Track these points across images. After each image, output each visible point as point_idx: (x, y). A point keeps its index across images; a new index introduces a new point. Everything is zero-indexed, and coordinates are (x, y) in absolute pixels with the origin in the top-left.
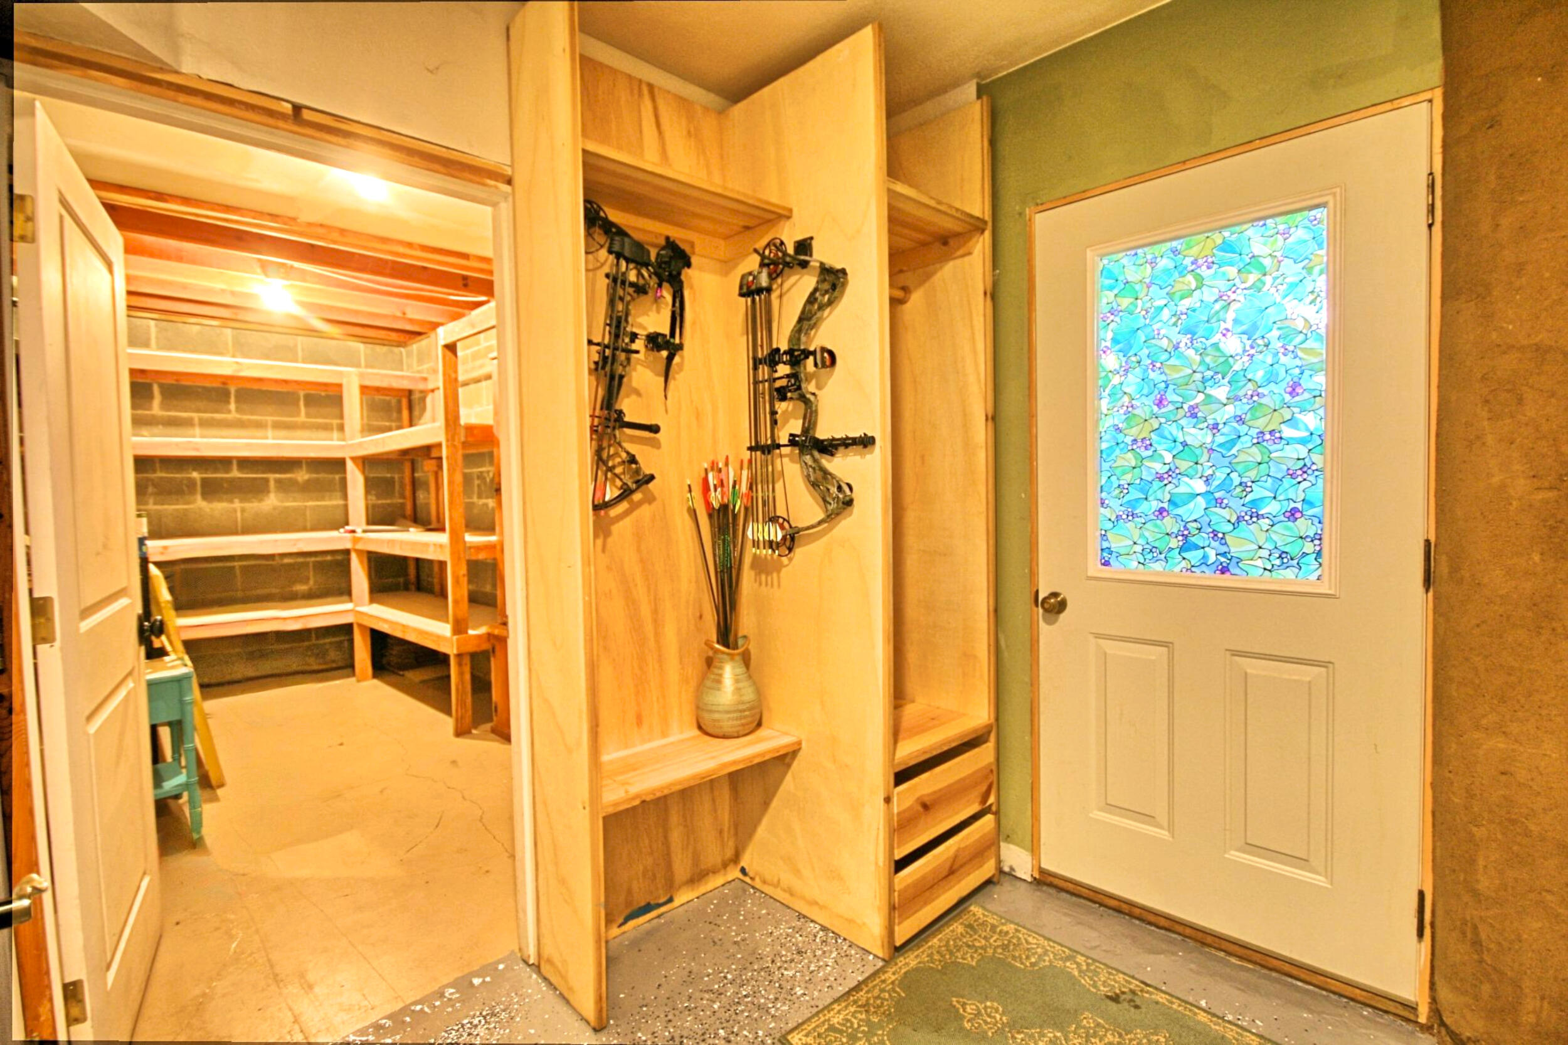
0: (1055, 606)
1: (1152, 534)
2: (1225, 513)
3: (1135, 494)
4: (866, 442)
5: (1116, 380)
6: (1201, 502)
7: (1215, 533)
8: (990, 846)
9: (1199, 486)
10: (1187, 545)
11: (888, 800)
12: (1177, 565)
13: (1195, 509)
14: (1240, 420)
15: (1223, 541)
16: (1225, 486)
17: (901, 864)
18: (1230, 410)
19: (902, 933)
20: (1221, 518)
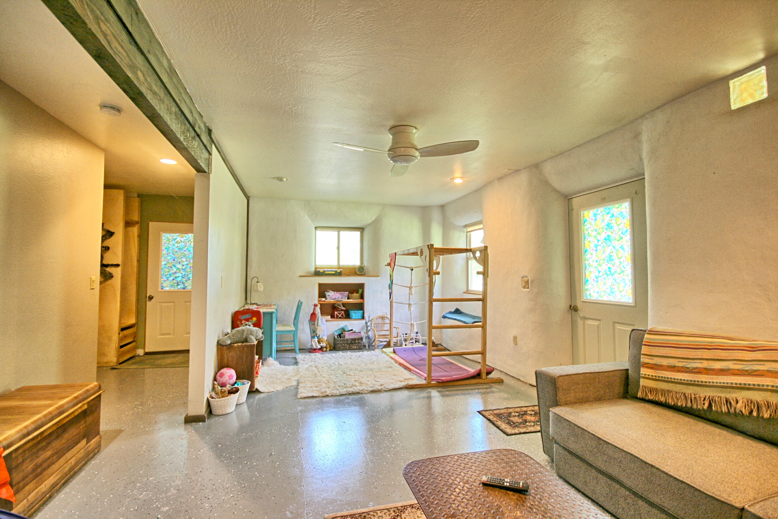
0: (151, 298)
1: (171, 283)
2: (184, 279)
3: (168, 276)
4: (118, 265)
5: (165, 256)
6: (180, 278)
7: (183, 283)
8: (135, 348)
9: (181, 275)
10: (178, 285)
11: (119, 334)
12: (176, 289)
13: (180, 279)
14: (187, 264)
15: (184, 284)
16: (185, 275)
17: (122, 347)
18: (186, 263)
19: (121, 361)
20: (184, 280)
